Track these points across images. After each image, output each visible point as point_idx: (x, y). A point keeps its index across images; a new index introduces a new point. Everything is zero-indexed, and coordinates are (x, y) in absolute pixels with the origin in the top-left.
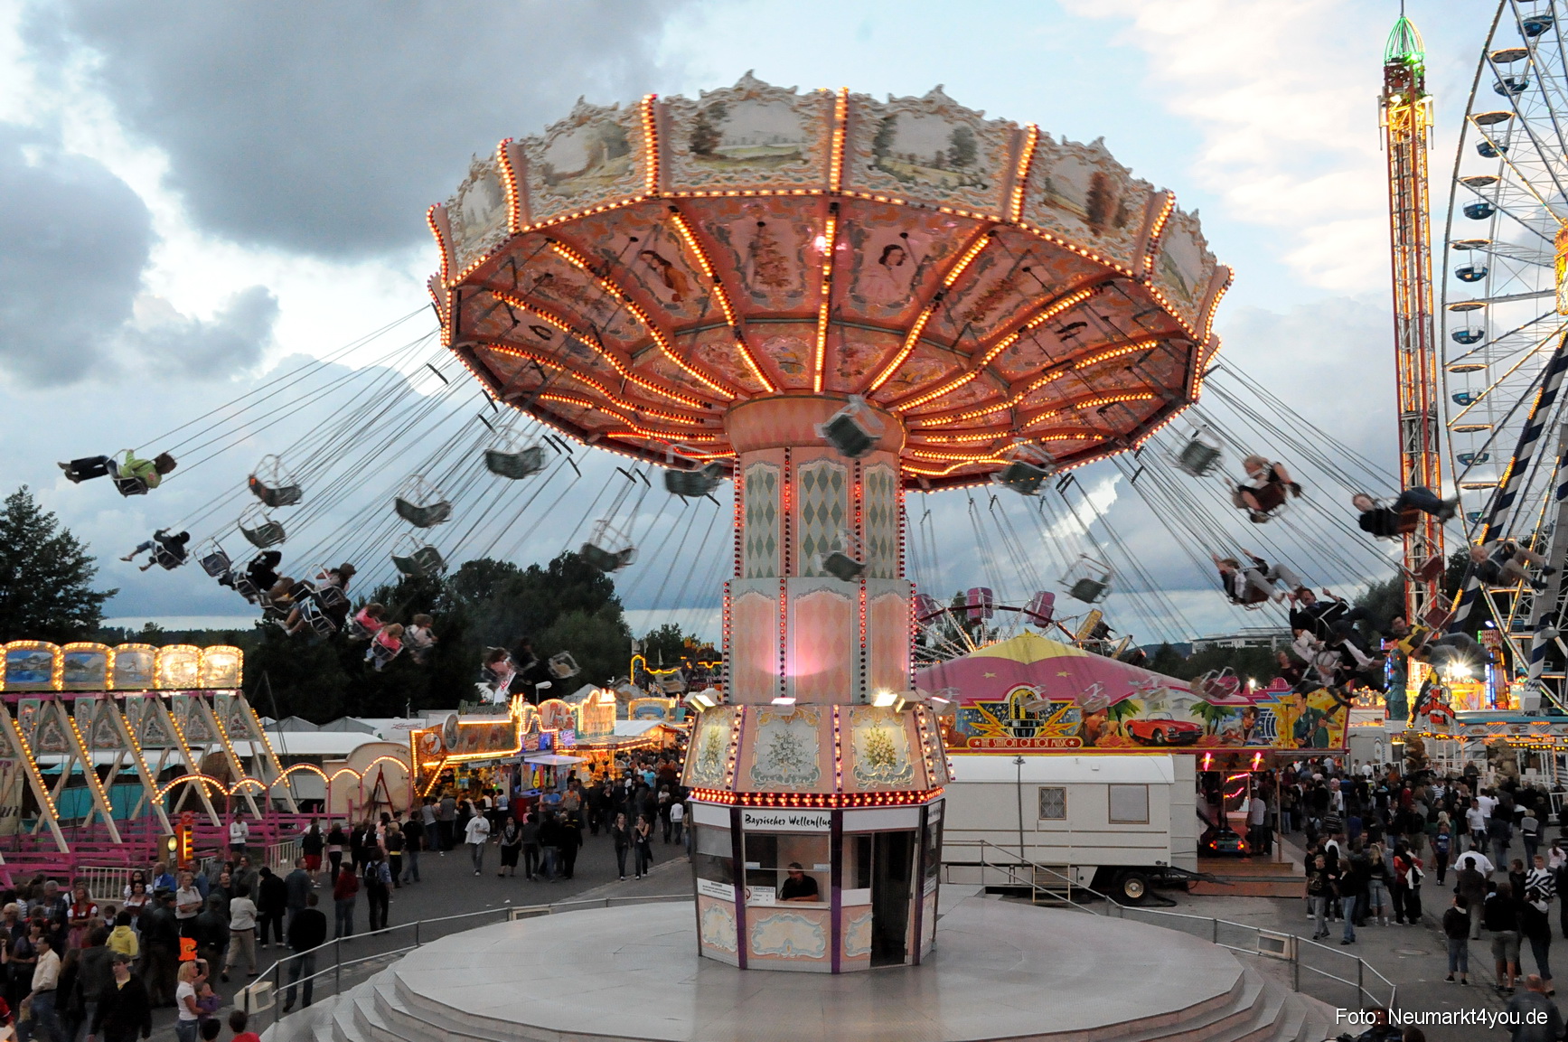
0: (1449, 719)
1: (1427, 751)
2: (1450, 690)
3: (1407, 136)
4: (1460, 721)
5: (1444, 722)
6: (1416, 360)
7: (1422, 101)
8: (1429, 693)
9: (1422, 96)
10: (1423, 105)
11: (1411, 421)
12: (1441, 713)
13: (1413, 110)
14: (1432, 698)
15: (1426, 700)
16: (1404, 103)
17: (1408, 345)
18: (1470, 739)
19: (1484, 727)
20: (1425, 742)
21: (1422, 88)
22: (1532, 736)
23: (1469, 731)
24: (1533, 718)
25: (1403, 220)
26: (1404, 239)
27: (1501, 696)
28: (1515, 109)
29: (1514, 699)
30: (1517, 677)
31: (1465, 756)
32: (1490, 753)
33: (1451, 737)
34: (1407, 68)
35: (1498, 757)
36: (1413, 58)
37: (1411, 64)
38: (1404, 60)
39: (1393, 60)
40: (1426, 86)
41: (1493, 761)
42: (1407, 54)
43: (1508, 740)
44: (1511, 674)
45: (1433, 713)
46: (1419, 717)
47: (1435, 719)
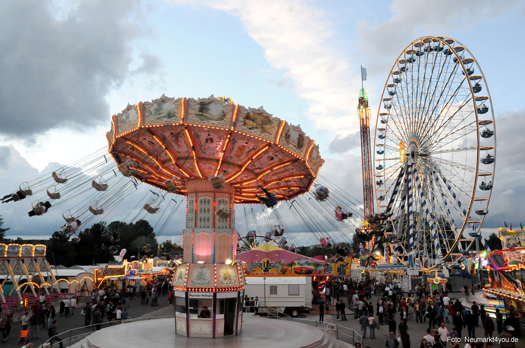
0: (376, 266)
1: (370, 275)
7: (368, 108)
9: (368, 107)
10: (368, 109)
11: (366, 189)
12: (374, 264)
13: (366, 110)
16: (364, 108)
17: (365, 169)
18: (381, 271)
19: (384, 268)
20: (370, 272)
21: (368, 104)
22: (395, 270)
23: (380, 269)
24: (395, 266)
25: (364, 137)
26: (364, 142)
27: (388, 259)
28: (389, 113)
29: (391, 260)
30: (392, 255)
31: (380, 276)
32: (386, 275)
33: (376, 271)
34: (364, 100)
35: (387, 276)
36: (365, 97)
37: (365, 99)
38: (363, 98)
39: (361, 98)
40: (369, 104)
41: (386, 277)
42: (364, 96)
43: (390, 271)
44: (390, 254)
45: (372, 264)
46: (368, 266)
47: (372, 266)
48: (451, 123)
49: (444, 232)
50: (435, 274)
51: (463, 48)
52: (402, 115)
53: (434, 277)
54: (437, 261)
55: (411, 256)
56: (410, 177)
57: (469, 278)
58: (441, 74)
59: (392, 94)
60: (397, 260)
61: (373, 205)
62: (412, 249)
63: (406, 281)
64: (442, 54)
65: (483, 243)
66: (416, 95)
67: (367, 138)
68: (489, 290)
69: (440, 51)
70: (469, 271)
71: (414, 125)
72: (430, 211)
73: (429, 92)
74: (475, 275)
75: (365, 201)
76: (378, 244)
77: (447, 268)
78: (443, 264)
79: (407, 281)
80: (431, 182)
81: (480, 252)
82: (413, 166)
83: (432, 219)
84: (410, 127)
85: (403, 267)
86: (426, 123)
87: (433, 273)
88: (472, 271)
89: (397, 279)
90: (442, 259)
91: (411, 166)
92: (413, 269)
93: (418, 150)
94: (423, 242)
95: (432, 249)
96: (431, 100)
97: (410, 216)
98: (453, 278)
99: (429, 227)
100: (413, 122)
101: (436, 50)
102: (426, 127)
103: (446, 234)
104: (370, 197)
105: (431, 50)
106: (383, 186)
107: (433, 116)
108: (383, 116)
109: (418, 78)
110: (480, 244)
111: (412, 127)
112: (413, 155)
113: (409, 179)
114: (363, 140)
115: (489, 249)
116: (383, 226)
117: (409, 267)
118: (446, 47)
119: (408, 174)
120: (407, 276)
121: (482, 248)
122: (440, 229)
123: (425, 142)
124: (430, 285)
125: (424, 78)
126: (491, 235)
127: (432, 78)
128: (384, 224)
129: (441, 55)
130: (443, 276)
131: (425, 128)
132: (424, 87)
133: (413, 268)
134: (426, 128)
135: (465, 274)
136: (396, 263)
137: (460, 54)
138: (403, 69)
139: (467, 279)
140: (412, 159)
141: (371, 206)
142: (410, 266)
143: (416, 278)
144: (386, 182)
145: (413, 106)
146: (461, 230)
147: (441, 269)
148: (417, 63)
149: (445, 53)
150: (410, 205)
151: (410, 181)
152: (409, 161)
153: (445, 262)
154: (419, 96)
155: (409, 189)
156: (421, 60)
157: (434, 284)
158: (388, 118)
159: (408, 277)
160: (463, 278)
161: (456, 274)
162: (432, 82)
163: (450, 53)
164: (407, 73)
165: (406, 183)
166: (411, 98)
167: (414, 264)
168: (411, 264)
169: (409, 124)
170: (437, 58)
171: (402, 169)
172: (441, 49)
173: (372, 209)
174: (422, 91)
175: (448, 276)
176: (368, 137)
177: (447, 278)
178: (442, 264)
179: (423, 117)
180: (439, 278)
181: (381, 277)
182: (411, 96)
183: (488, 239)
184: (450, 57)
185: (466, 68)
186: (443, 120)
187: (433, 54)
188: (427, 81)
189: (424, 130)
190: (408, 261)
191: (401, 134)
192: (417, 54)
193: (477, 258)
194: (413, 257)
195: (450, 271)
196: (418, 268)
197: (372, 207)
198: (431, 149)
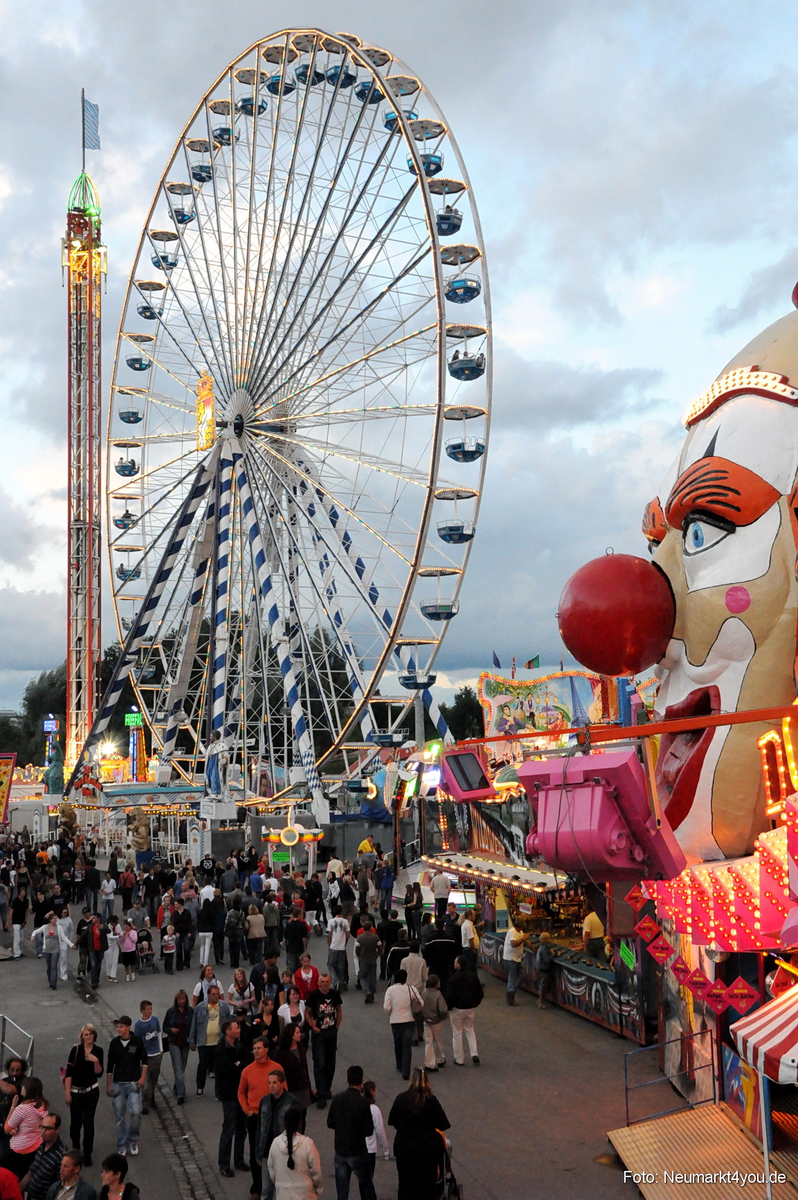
0: (97, 791)
1: (78, 820)
2: (100, 766)
3: (85, 278)
4: (106, 793)
5: (94, 794)
6: (84, 476)
7: (100, 250)
8: (82, 769)
9: (98, 246)
10: (99, 254)
11: (79, 530)
12: (91, 786)
13: (91, 257)
14: (84, 776)
15: (80, 776)
16: (83, 249)
17: (79, 462)
18: (114, 809)
19: (126, 799)
20: (77, 812)
21: (99, 238)
22: (163, 805)
23: (113, 802)
24: (163, 789)
25: (79, 351)
26: (79, 368)
27: (140, 770)
28: (169, 282)
29: (151, 772)
30: (155, 753)
31: (111, 825)
32: (130, 820)
33: (99, 808)
34: (87, 219)
35: (136, 823)
36: (92, 211)
37: (90, 216)
38: (84, 211)
39: (75, 209)
40: (102, 237)
41: (131, 827)
42: (87, 206)
43: (144, 808)
44: (150, 751)
45: (85, 786)
46: (73, 791)
47: (86, 792)
48: (366, 329)
49: (326, 675)
50: (287, 813)
51: (414, 82)
52: (212, 293)
53: (282, 824)
54: (296, 775)
55: (214, 758)
56: (225, 498)
57: (387, 824)
58: (342, 163)
59: (181, 217)
60: (170, 769)
61: (99, 585)
62: (218, 736)
63: (195, 840)
64: (350, 98)
65: (435, 715)
66: (261, 227)
67: (91, 355)
68: (438, 860)
69: (344, 86)
70: (388, 803)
71: (248, 327)
72: (285, 613)
73: (301, 223)
74: (406, 815)
75: (73, 571)
76: (109, 718)
77: (326, 796)
78: (315, 782)
79: (199, 838)
80: (293, 518)
81: (424, 744)
82: (239, 463)
83: (287, 638)
84: (236, 333)
85: (188, 794)
86: (288, 326)
87: (283, 812)
88: (396, 804)
89: (166, 833)
90: (311, 767)
91: (233, 463)
92: (220, 801)
93: (255, 410)
94: (260, 713)
95: (285, 732)
96: (308, 251)
97: (219, 628)
98: (339, 827)
99: (277, 663)
100: (245, 317)
101: (333, 79)
102: (286, 336)
103: (330, 680)
104: (91, 559)
105: (319, 77)
106: (136, 530)
107: (311, 302)
108: (146, 293)
109: (272, 169)
110: (428, 721)
111: (240, 333)
112: (239, 428)
113: (223, 504)
114: (74, 362)
115: (449, 736)
116: (129, 657)
117: (207, 794)
118: (364, 75)
119: (221, 487)
120: (201, 823)
121: (432, 733)
122: (315, 666)
123: (280, 388)
124: (270, 850)
125: (291, 173)
126: (459, 693)
127: (316, 174)
128: (133, 649)
129: (347, 99)
130: (309, 822)
131: (284, 341)
132: (289, 202)
133: (220, 797)
134: (288, 341)
135: (375, 815)
136: (167, 779)
137: (405, 103)
138: (224, 136)
139: (381, 827)
140: (235, 441)
141: (90, 589)
142: (209, 791)
143: (229, 828)
144: (147, 516)
145: (251, 264)
146: (375, 672)
147: (306, 798)
148: (272, 121)
149: (361, 95)
150: (218, 591)
151: (226, 510)
152: (226, 445)
153: (320, 775)
154: (270, 232)
155: (220, 537)
156: (282, 111)
157: (280, 846)
158: (164, 299)
159: (204, 826)
160: (371, 826)
161: (352, 812)
162: (315, 189)
163: (377, 98)
164: (236, 147)
165: (213, 519)
166: (244, 237)
167: (225, 783)
168: (213, 785)
169: (232, 324)
170: (334, 108)
171: (202, 470)
172: (350, 80)
173: (95, 600)
174: (282, 215)
175: (327, 821)
176: (96, 353)
177: (323, 826)
178: (310, 784)
179: (278, 303)
180: (298, 828)
181: (115, 827)
182: (246, 229)
183: (451, 704)
184: (376, 111)
185: (422, 152)
186: (341, 320)
187: (324, 91)
188: (300, 184)
189: (280, 348)
190: (205, 775)
191: (204, 355)
192: (273, 88)
193: (414, 762)
194: (222, 762)
195: (333, 803)
196: (237, 796)
197: (95, 594)
198: (297, 411)
